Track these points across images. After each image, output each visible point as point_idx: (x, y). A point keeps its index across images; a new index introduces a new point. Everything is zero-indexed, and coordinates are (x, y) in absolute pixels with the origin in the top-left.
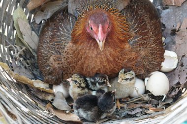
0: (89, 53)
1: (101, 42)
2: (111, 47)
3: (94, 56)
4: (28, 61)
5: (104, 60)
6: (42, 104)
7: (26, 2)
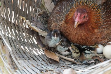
0: (72, 31)
1: (76, 23)
2: (85, 32)
3: (74, 34)
4: (45, 19)
5: (80, 38)
6: (41, 46)
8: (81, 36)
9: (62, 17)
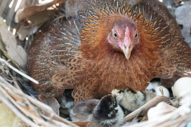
1: (127, 48)
3: (121, 71)
7: (6, 12)
8: (136, 71)
9: (70, 48)
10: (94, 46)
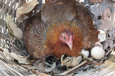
1: (71, 45)
10: (53, 43)
